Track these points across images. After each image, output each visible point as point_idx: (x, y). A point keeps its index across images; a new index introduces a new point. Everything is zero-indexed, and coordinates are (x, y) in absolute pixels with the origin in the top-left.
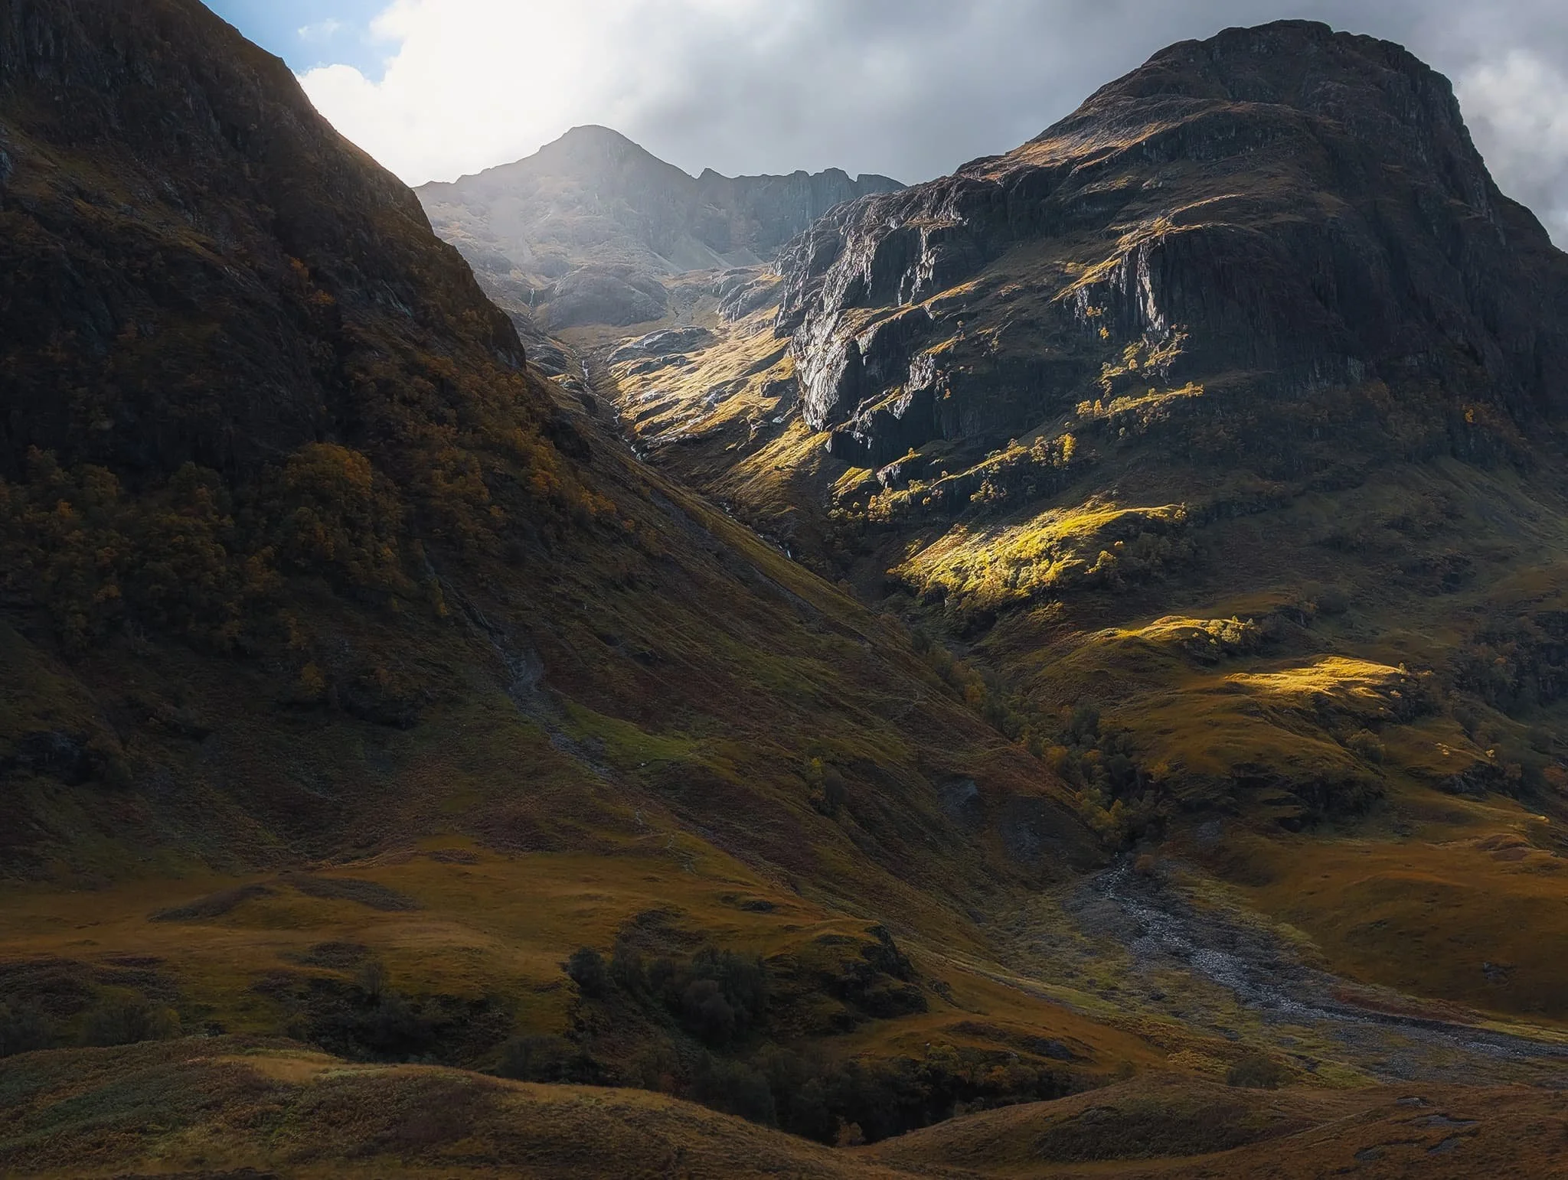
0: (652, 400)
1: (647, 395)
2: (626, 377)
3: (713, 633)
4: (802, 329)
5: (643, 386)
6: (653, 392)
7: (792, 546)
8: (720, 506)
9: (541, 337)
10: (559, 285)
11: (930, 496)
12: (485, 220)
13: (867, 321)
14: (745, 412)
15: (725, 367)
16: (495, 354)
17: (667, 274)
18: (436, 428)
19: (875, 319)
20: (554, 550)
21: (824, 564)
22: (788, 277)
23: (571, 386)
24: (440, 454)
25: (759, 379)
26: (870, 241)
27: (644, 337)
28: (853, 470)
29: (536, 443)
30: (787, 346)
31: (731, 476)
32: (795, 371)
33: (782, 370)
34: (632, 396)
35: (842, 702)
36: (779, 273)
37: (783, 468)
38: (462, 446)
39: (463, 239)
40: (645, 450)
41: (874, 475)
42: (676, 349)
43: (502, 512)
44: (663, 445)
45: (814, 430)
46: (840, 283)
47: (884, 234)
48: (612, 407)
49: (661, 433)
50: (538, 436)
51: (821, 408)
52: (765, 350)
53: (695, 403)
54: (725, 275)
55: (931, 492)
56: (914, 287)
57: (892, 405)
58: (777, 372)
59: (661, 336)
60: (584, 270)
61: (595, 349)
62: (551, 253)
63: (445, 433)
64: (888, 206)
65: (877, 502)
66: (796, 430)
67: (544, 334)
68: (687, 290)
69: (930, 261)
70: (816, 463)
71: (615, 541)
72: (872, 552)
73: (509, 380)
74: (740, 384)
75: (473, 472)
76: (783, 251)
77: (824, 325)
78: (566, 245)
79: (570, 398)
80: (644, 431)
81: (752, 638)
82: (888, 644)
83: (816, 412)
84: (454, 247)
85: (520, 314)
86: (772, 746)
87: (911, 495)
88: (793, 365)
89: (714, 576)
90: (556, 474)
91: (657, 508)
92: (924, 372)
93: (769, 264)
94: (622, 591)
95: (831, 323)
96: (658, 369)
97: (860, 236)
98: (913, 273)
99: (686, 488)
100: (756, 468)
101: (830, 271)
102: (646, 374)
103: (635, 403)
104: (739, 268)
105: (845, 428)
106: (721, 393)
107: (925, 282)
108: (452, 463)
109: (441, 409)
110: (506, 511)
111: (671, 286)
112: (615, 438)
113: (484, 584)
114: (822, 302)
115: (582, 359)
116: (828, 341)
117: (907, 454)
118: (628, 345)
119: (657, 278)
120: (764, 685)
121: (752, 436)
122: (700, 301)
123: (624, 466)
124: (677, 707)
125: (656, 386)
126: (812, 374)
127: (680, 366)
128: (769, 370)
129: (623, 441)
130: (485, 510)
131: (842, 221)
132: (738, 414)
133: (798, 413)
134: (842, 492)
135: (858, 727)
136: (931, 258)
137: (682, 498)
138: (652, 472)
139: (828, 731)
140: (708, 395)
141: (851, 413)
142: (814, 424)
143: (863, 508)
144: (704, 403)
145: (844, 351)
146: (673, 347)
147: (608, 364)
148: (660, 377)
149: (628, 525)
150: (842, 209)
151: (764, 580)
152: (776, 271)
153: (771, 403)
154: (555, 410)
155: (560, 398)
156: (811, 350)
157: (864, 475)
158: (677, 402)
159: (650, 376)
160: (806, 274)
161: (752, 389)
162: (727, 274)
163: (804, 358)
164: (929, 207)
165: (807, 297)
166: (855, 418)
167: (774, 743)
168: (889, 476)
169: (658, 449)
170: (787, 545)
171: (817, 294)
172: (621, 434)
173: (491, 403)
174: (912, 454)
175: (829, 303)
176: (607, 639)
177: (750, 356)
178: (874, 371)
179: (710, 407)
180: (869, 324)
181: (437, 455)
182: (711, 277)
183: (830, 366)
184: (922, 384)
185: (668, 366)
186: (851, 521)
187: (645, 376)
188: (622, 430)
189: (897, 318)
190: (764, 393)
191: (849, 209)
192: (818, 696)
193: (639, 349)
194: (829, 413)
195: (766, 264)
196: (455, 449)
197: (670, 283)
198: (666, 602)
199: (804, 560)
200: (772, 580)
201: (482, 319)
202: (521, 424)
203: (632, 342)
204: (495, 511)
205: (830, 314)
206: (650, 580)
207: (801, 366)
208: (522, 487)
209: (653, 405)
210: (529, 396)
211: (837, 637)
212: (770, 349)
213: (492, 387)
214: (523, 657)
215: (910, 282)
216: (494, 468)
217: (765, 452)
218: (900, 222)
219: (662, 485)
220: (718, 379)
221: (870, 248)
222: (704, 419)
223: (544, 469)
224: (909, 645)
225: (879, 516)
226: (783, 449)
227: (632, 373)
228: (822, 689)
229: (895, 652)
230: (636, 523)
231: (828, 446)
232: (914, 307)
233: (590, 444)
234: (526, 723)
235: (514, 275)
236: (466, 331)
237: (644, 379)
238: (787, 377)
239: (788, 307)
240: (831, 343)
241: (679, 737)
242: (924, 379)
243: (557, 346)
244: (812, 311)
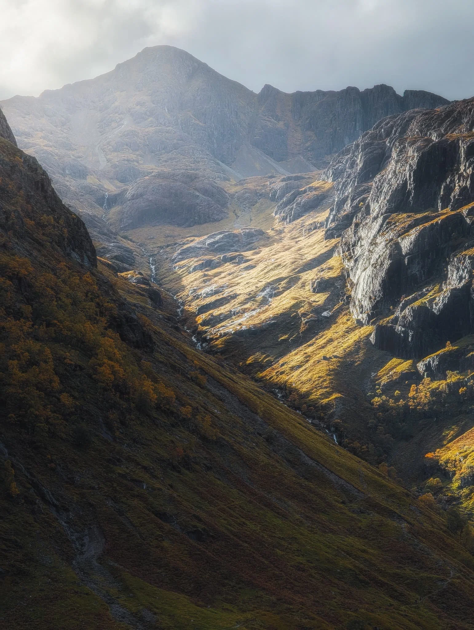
0: (212, 295)
1: (207, 290)
2: (190, 273)
3: (261, 512)
4: (350, 231)
5: (205, 281)
6: (213, 287)
7: (337, 430)
8: (272, 392)
9: (113, 236)
10: (131, 190)
11: (466, 385)
12: (65, 131)
13: (409, 225)
14: (297, 306)
15: (279, 265)
16: (69, 255)
17: (229, 180)
18: (14, 322)
19: (416, 223)
20: (117, 434)
21: (367, 447)
22: (339, 183)
23: (139, 281)
24: (16, 347)
25: (311, 276)
26: (413, 152)
27: (206, 237)
28: (395, 361)
29: (103, 335)
30: (336, 246)
31: (282, 365)
32: (343, 269)
33: (330, 268)
34: (195, 291)
35: (380, 578)
36: (330, 180)
37: (330, 358)
38: (37, 339)
39: (45, 148)
40: (205, 340)
41: (414, 366)
42: (235, 248)
43: (71, 399)
44: (221, 336)
45: (360, 324)
46: (385, 190)
47: (427, 146)
48: (176, 300)
49: (219, 325)
50: (106, 329)
51: (366, 304)
52: (316, 250)
53: (251, 297)
54: (282, 181)
55: (466, 382)
56: (452, 194)
57: (431, 301)
58: (326, 271)
59: (221, 236)
60: (153, 176)
61: (161, 248)
62: (124, 160)
63: (21, 326)
64: (430, 120)
65: (416, 390)
66: (343, 323)
67: (116, 234)
68: (247, 195)
69: (468, 171)
70: (361, 353)
71: (173, 426)
72: (412, 437)
73: (81, 278)
74: (292, 281)
75: (46, 362)
76: (334, 160)
77: (370, 228)
78: (138, 153)
79: (137, 292)
80: (205, 323)
81: (298, 516)
82: (425, 524)
83: (361, 307)
84: (34, 158)
85: (95, 216)
86: (313, 619)
87: (448, 385)
88: (341, 264)
89: (263, 458)
90: (121, 365)
91: (214, 395)
92: (461, 272)
93: (322, 171)
94: (179, 472)
95: (376, 226)
96: (219, 266)
97: (404, 147)
98: (452, 181)
99: (241, 375)
100: (306, 358)
101: (376, 179)
102: (207, 271)
103: (197, 297)
104: (294, 175)
105: (388, 322)
106: (275, 289)
107: (463, 190)
108: (27, 354)
109: (18, 305)
110: (74, 398)
111: (233, 190)
112: (177, 329)
113: (53, 465)
114: (368, 207)
115: (150, 256)
116: (373, 243)
117: (444, 347)
118: (192, 244)
119: (219, 183)
120: (308, 561)
121: (303, 328)
122: (257, 205)
123: (184, 356)
124: (226, 581)
125: (216, 282)
126: (359, 272)
127: (239, 263)
128: (319, 268)
129: (185, 332)
130: (55, 397)
131: (388, 134)
132: (291, 308)
133: (344, 309)
134: (384, 380)
135: (395, 603)
136: (469, 168)
137: (235, 385)
138: (210, 360)
139: (367, 606)
140: (263, 290)
141: (394, 308)
142: (359, 318)
143: (404, 396)
144: (259, 298)
145: (388, 251)
146: (232, 246)
147: (173, 261)
148: (221, 273)
149: (186, 411)
150: (388, 123)
151: (310, 462)
152: (328, 178)
153: (320, 298)
154: (122, 304)
155: (129, 292)
156: (358, 251)
157: (404, 366)
158: (235, 296)
159: (211, 273)
160: (355, 181)
161: (303, 285)
162: (283, 180)
163: (351, 258)
164: (468, 122)
165: (356, 202)
166: (398, 313)
167: (316, 617)
168: (428, 367)
169: (217, 339)
170: (332, 429)
171: (364, 200)
172: (183, 325)
173: (64, 299)
174: (449, 347)
175: (375, 208)
176: (162, 516)
177: (302, 255)
178: (416, 270)
179: (264, 301)
180: (411, 227)
181: (14, 346)
182: (268, 183)
183: (374, 266)
184: (460, 283)
185: (228, 264)
186: (392, 408)
187: (206, 273)
188: (184, 321)
189: (437, 222)
190: (314, 289)
191: (395, 122)
192: (358, 573)
193: (201, 248)
194: (374, 308)
195: (320, 172)
196: (30, 342)
197: (231, 188)
198: (219, 482)
199: (349, 444)
200: (318, 463)
201: (58, 223)
202: (90, 318)
203: (196, 242)
204: (66, 399)
205: (375, 218)
206: (205, 462)
207: (349, 264)
208: (90, 376)
209: (213, 299)
210: (99, 292)
211: (376, 517)
212: (321, 249)
213: (66, 284)
214: (86, 532)
215: (449, 189)
216: (65, 358)
217: (314, 343)
218: (440, 135)
219: (218, 373)
220: (273, 276)
221: (413, 159)
222: (260, 313)
223: (110, 359)
224: (444, 525)
225: (419, 404)
226: (331, 341)
227: (195, 269)
228: (362, 566)
229: (431, 532)
230: (193, 409)
231: (372, 339)
232: (453, 213)
233: (154, 337)
234: (87, 594)
235: (91, 181)
236: (43, 234)
237: (205, 275)
238: (335, 275)
239: (338, 211)
240: (376, 244)
241: (227, 609)
242: (461, 278)
243: (128, 244)
244: (360, 215)
